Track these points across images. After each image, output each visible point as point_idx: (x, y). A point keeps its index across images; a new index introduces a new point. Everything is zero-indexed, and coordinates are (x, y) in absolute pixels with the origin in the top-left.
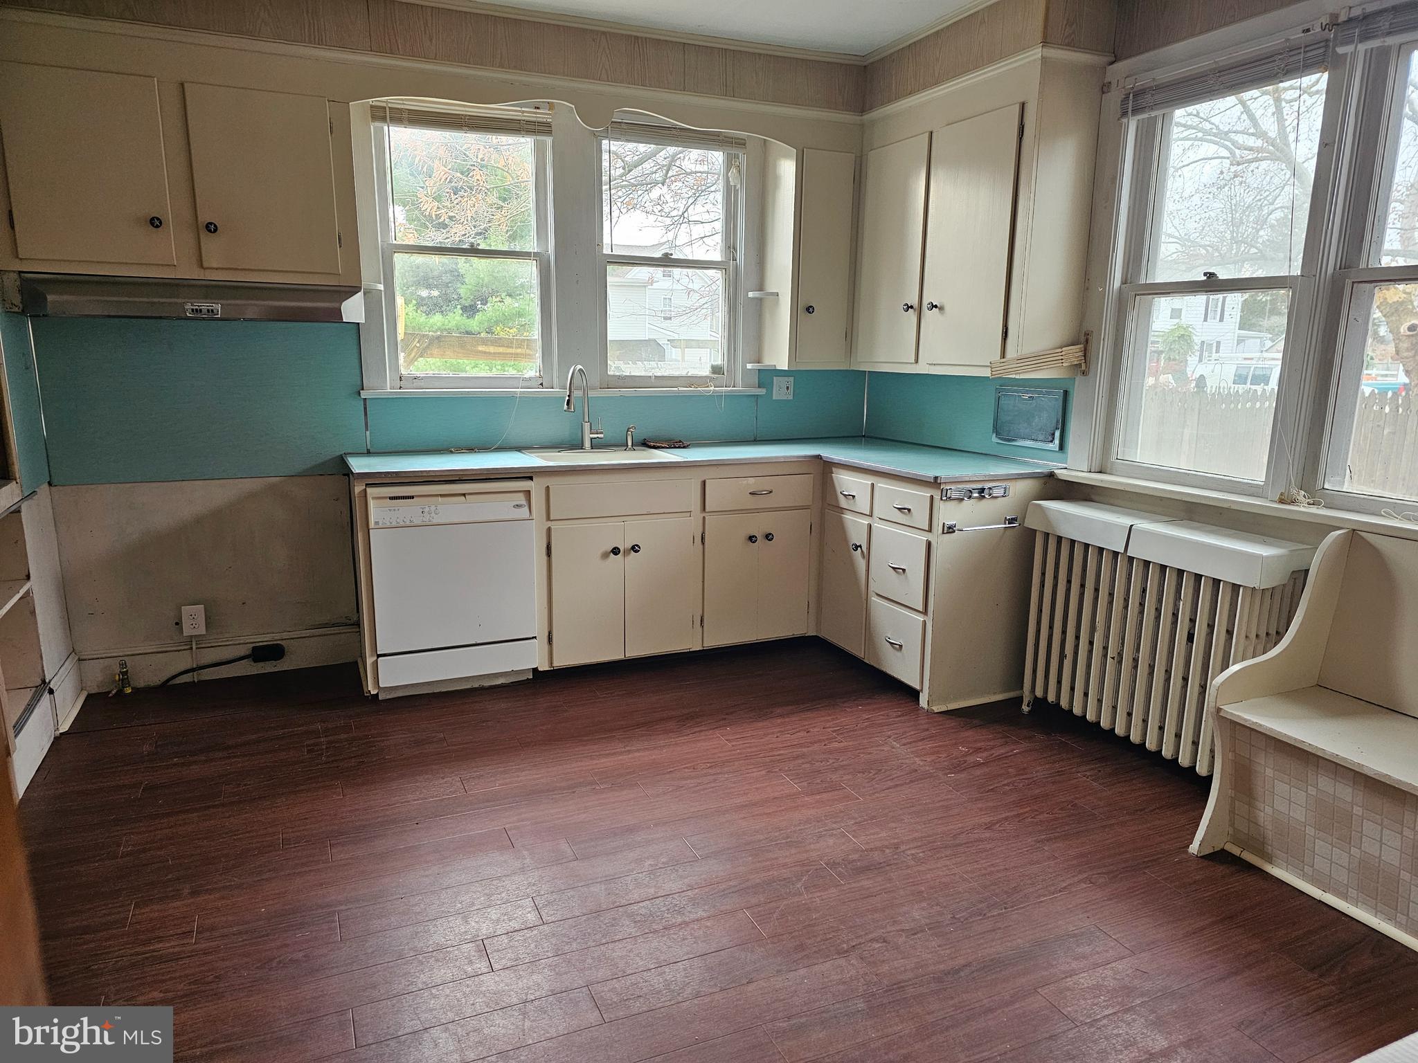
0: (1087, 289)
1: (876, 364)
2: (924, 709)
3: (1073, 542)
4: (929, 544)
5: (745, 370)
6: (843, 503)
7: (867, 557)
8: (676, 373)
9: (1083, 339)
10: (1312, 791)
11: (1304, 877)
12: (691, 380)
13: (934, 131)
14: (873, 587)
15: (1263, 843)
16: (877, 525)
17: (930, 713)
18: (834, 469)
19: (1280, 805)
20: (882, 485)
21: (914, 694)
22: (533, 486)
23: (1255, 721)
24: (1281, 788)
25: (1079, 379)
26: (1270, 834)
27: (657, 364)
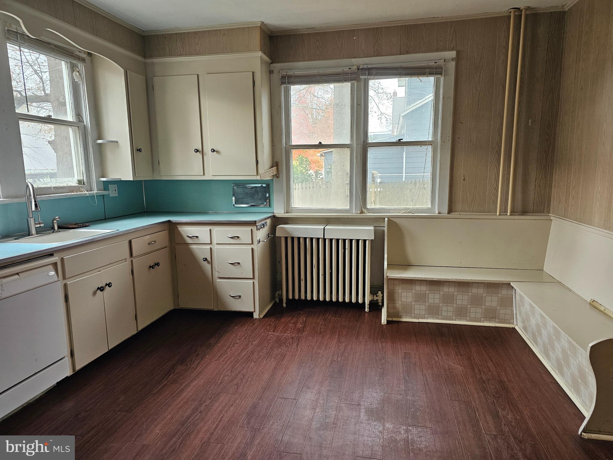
0: (274, 146)
1: (173, 176)
2: (257, 318)
3: (299, 238)
4: (252, 249)
5: (98, 182)
6: (189, 241)
7: (211, 263)
8: (62, 185)
9: (275, 164)
10: (414, 291)
11: (412, 318)
12: (71, 189)
13: (200, 74)
14: (216, 275)
15: (398, 313)
16: (215, 247)
17: (260, 320)
18: (178, 226)
19: (404, 299)
20: (216, 229)
21: (250, 314)
22: (55, 259)
23: (400, 276)
24: (404, 294)
25: (275, 179)
26: (400, 310)
27: (51, 180)
